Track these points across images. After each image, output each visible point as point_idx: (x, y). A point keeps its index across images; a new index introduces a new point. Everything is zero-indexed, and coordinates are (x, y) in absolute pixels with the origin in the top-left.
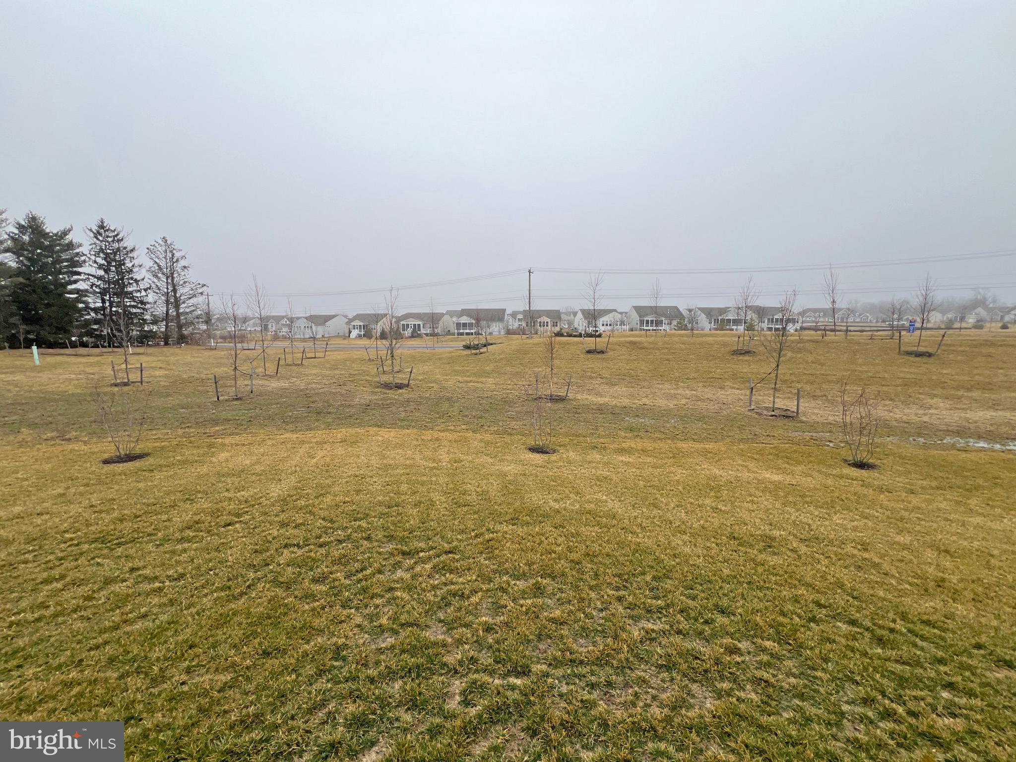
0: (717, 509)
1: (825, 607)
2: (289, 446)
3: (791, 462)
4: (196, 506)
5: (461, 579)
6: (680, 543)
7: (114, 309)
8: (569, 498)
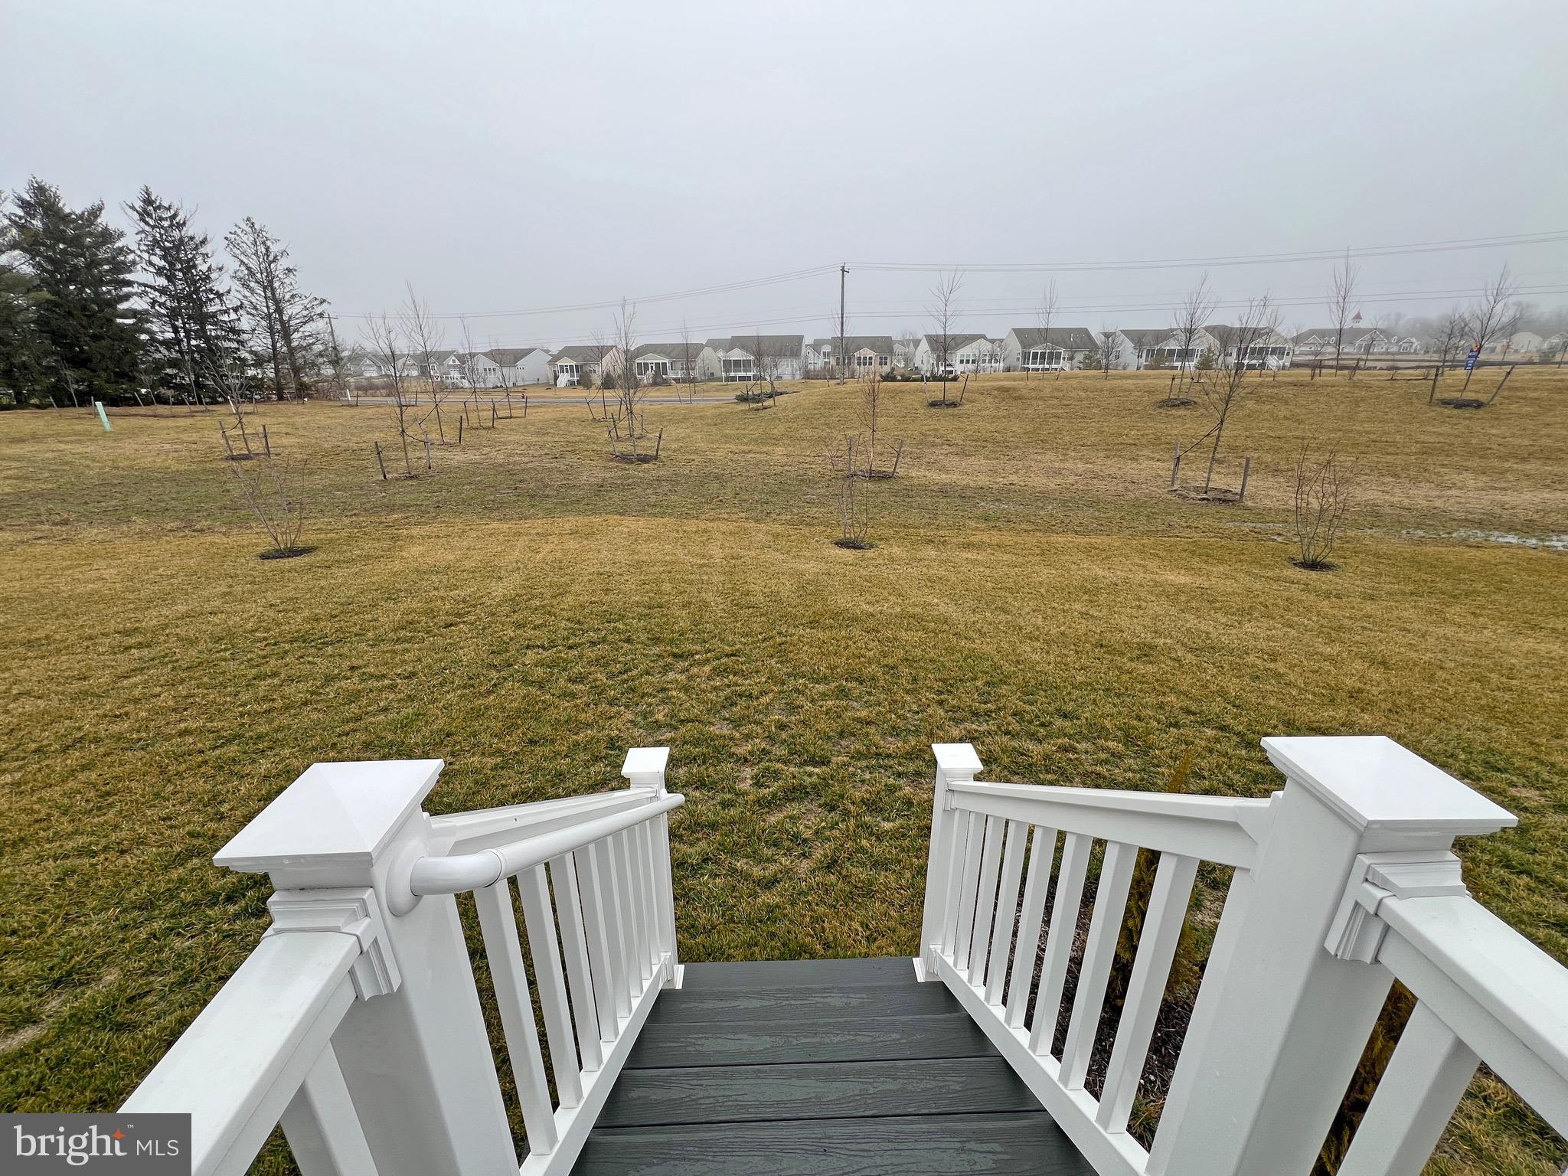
0: (1086, 614)
1: (1194, 714)
2: (501, 538)
3: (1210, 560)
4: (403, 606)
5: (748, 681)
6: (1028, 649)
7: (193, 342)
8: (888, 601)
